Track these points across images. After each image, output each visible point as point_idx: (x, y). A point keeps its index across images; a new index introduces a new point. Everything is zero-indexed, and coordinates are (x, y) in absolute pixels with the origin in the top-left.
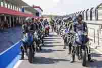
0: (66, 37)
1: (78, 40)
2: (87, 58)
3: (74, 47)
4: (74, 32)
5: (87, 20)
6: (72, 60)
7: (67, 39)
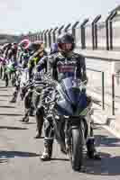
0: (31, 93)
1: (62, 102)
2: (85, 149)
3: (50, 120)
4: (51, 81)
5: (84, 47)
6: (45, 154)
7: (34, 99)
